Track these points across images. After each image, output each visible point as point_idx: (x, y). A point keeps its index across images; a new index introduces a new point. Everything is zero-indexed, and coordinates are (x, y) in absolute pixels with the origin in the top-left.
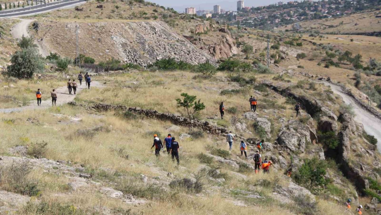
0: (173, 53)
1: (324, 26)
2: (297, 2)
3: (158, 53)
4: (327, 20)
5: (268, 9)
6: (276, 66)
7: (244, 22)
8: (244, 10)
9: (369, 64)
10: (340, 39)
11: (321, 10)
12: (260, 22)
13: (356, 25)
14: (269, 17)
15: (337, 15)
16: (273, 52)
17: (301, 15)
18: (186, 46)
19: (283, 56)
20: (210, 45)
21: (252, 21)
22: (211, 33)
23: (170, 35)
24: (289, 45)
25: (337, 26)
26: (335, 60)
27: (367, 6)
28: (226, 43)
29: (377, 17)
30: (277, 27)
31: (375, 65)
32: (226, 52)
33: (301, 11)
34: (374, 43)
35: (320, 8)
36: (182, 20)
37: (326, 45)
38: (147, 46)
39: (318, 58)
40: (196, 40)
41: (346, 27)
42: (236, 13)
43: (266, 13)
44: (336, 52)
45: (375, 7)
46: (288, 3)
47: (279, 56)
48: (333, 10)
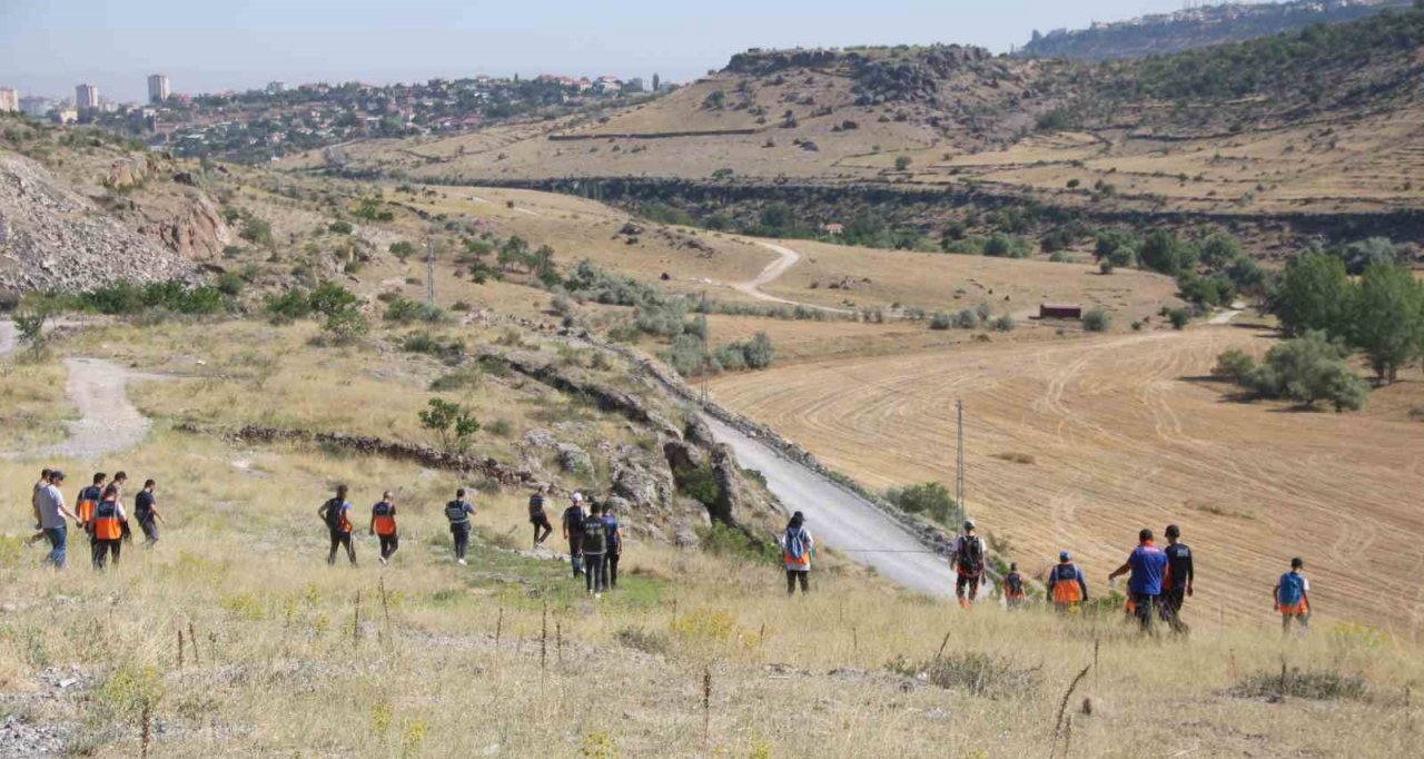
0: (83, 249)
1: (416, 159)
2: (326, 86)
3: (45, 250)
4: (419, 142)
5: (246, 102)
6: (352, 278)
7: (179, 136)
8: (173, 101)
9: (575, 272)
10: (476, 199)
11: (397, 112)
12: (227, 137)
13: (500, 158)
14: (251, 125)
15: (445, 128)
16: (338, 241)
17: (342, 123)
18: (110, 227)
19: (366, 251)
20: (162, 222)
21: (202, 137)
22: (151, 186)
23: (62, 197)
24: (364, 220)
25: (449, 159)
26: (491, 260)
27: (517, 106)
28: (203, 217)
29: (552, 138)
30: (280, 155)
31: (591, 274)
32: (207, 239)
33: (341, 111)
34: (575, 217)
35: (392, 106)
36: (66, 149)
37: (456, 220)
38: (10, 230)
39: (446, 255)
40: (121, 207)
41: (476, 165)
42: (152, 112)
43: (241, 114)
44: (484, 237)
45: (540, 110)
46: (302, 88)
47: (355, 254)
48: (429, 112)
